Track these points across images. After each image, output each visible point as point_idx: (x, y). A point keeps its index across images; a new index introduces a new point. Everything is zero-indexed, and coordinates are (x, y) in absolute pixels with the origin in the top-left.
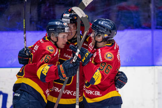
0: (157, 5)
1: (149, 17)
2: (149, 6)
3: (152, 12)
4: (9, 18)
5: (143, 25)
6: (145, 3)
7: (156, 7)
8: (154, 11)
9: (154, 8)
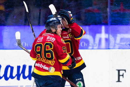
0: (112, 9)
1: (107, 17)
2: (106, 10)
3: (109, 14)
4: (15, 17)
5: (103, 22)
6: (104, 8)
7: (111, 10)
8: (110, 13)
9: (110, 11)
